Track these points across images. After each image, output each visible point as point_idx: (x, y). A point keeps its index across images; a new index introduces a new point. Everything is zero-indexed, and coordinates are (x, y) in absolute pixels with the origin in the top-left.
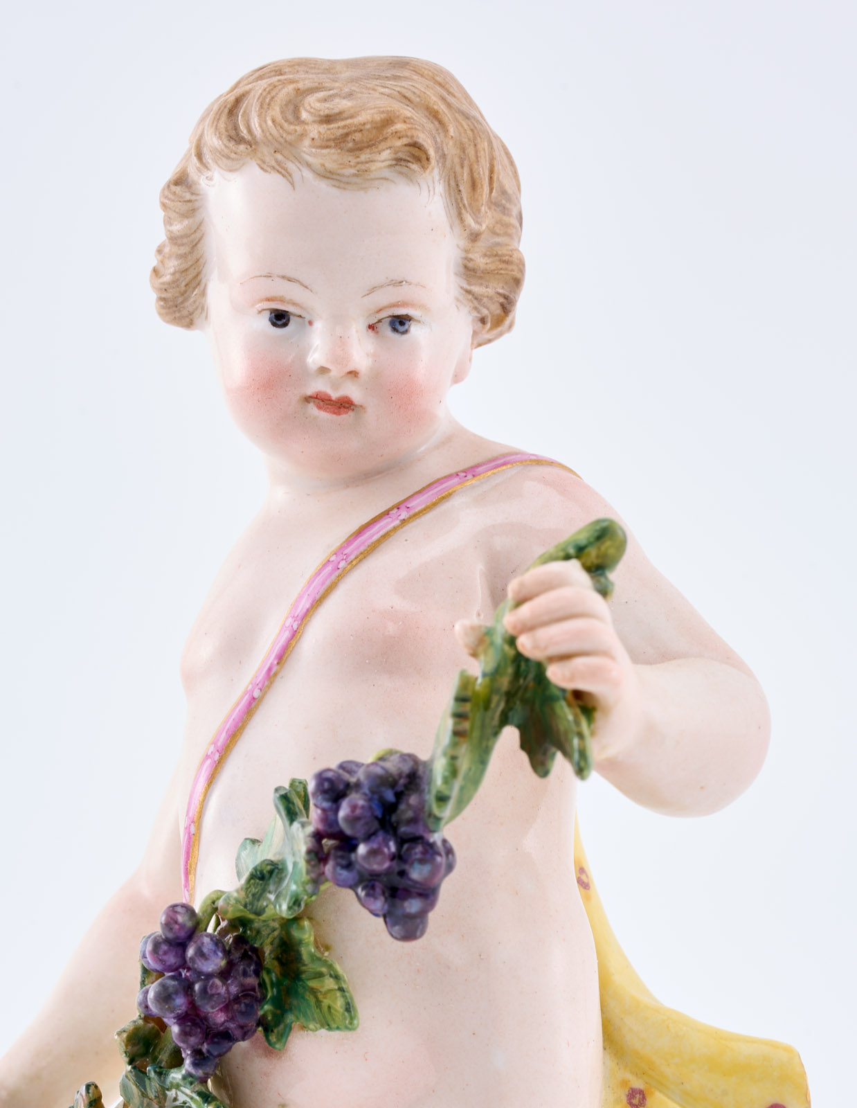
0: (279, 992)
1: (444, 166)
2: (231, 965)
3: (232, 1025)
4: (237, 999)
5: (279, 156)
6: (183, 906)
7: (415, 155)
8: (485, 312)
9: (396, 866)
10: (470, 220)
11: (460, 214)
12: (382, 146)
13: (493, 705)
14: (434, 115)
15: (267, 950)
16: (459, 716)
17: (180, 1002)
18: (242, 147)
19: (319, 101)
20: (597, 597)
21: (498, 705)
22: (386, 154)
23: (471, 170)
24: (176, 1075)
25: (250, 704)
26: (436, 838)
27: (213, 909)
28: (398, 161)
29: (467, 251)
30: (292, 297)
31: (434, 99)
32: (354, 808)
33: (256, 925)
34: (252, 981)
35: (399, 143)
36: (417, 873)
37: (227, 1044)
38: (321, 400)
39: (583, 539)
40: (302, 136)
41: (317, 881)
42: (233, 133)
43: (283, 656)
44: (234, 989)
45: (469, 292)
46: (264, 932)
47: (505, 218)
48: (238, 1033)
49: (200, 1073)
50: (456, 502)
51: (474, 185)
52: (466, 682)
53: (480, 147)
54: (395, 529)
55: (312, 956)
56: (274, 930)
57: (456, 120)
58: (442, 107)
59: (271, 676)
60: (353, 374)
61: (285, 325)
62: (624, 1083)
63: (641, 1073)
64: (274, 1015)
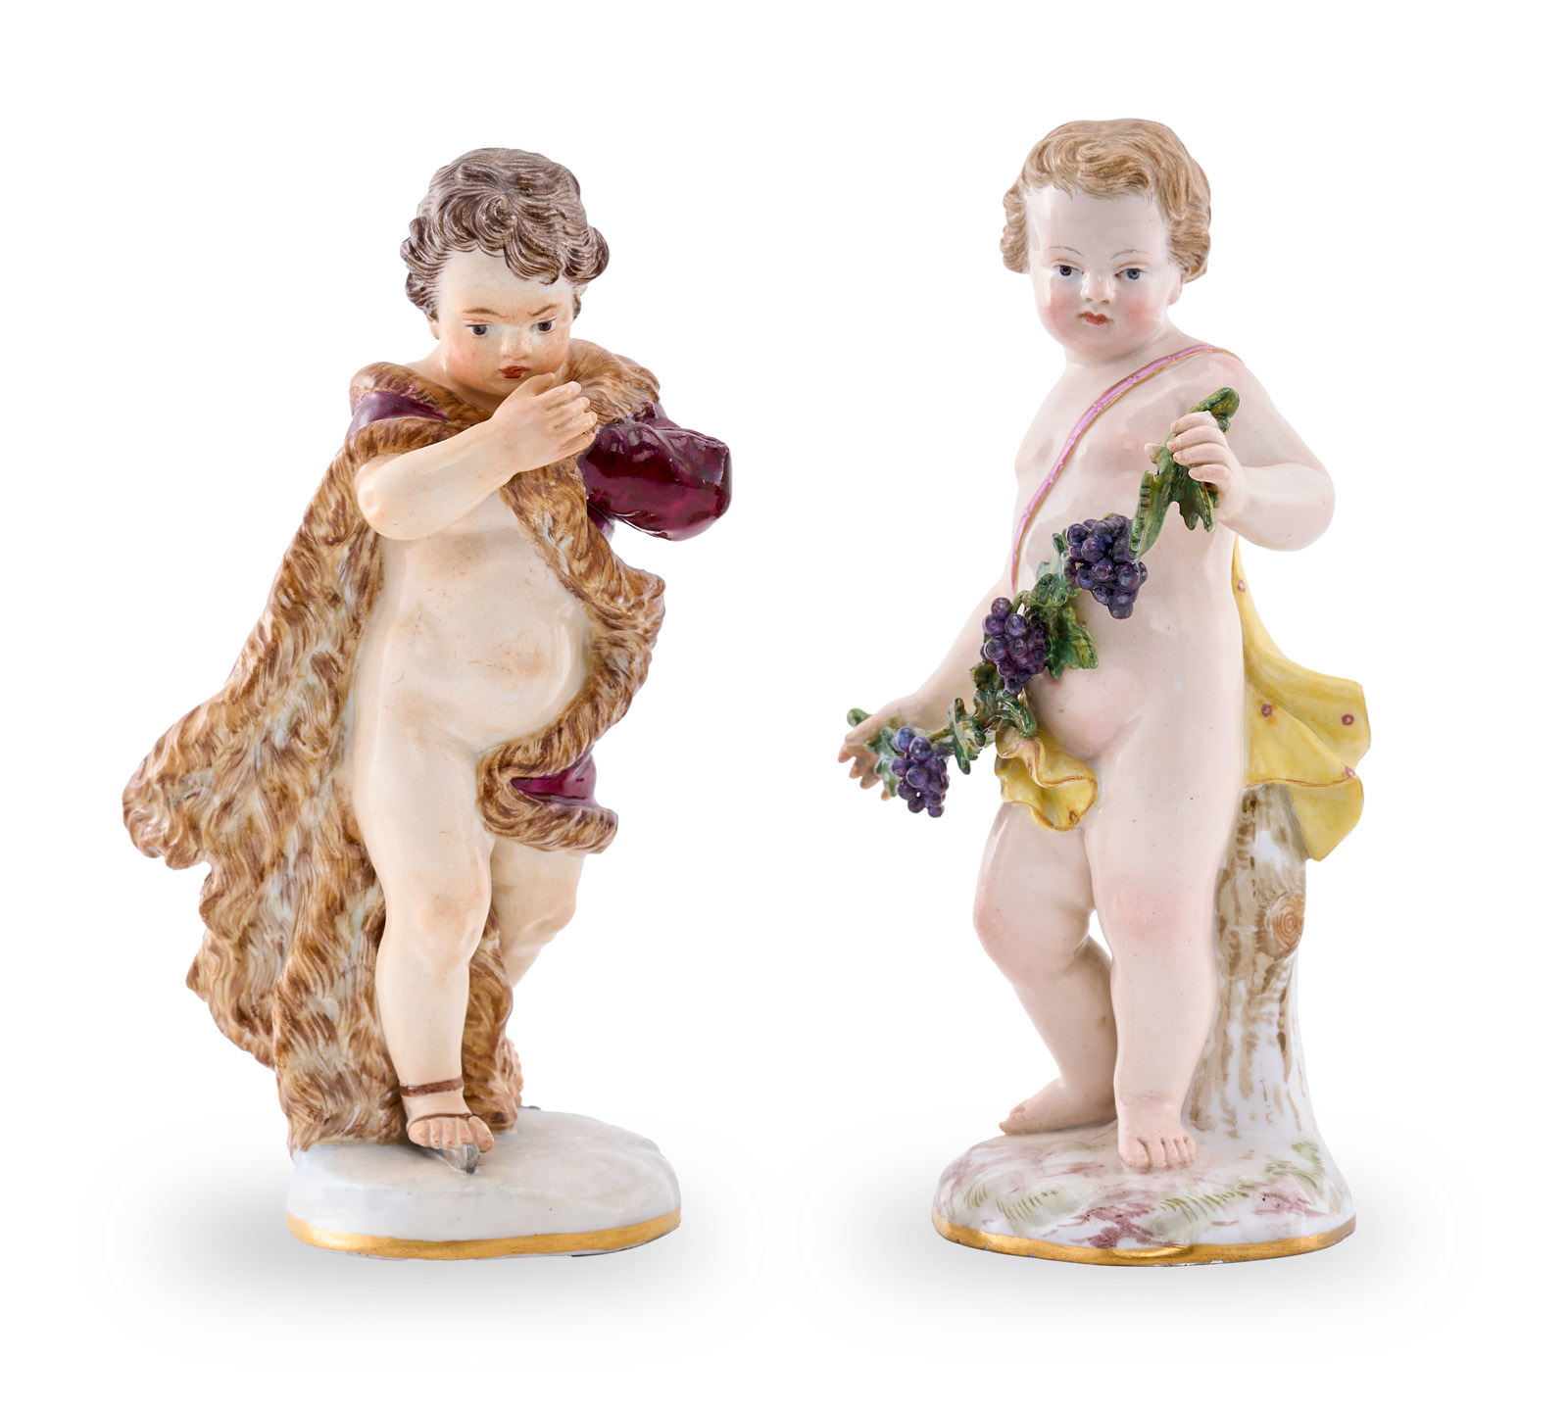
0: (1057, 647)
1: (1158, 185)
2: (1029, 631)
3: (1031, 666)
4: (1033, 651)
5: (1064, 180)
6: (1003, 599)
7: (1138, 180)
8: (1187, 265)
9: (1112, 577)
10: (1174, 215)
11: (1167, 212)
12: (1121, 175)
13: (1164, 490)
14: (1153, 156)
15: (1051, 624)
16: (1143, 496)
17: (1001, 652)
18: (1045, 174)
19: (1087, 149)
20: (1220, 432)
21: (1166, 490)
22: (1123, 180)
23: (1174, 187)
24: (1000, 694)
25: (1047, 486)
26: (1135, 562)
27: (1020, 601)
28: (1130, 183)
29: (1174, 231)
30: (1072, 259)
31: (1154, 146)
32: (1089, 545)
33: (1044, 610)
34: (1041, 641)
35: (1130, 174)
36: (1124, 581)
37: (1028, 676)
38: (1088, 316)
39: (1214, 399)
40: (1077, 169)
41: (1073, 586)
42: (1040, 166)
43: (1066, 460)
44: (1031, 645)
45: (1176, 254)
46: (1049, 614)
47: (1198, 212)
48: (1033, 670)
49: (1013, 692)
50: (1166, 373)
51: (1175, 195)
52: (1148, 478)
53: (1179, 174)
54: (1130, 389)
55: (1073, 626)
56: (1054, 613)
57: (1166, 158)
58: (1159, 151)
59: (1059, 471)
60: (1106, 302)
61: (1069, 274)
62: (1260, 701)
63: (1269, 696)
64: (1054, 660)
